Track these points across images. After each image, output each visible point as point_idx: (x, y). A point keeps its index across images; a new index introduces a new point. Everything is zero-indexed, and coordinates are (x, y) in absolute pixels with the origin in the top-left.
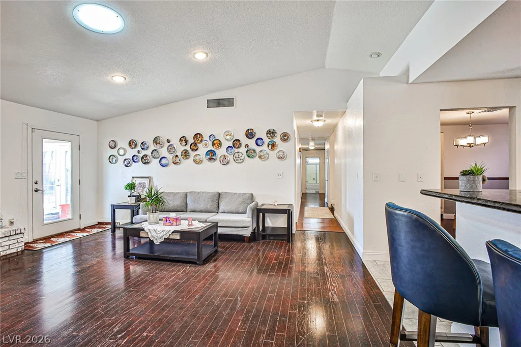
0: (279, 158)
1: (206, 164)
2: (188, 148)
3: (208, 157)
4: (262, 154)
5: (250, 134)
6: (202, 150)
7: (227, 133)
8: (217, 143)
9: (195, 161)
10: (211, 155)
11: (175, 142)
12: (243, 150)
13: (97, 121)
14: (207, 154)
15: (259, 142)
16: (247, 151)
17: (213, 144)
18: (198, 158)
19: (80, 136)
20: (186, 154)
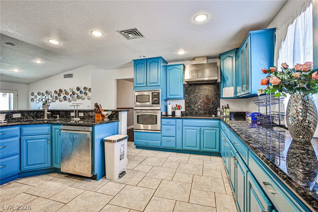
0: (88, 99)
1: (64, 102)
2: (57, 95)
3: (64, 99)
4: (82, 97)
5: (78, 89)
6: (62, 96)
7: (70, 89)
8: (67, 93)
9: (60, 100)
10: (65, 98)
11: (53, 93)
12: (76, 96)
13: (28, 84)
14: (64, 98)
15: (81, 92)
16: (77, 96)
17: (66, 93)
18: (60, 99)
19: (18, 91)
20: (56, 98)
